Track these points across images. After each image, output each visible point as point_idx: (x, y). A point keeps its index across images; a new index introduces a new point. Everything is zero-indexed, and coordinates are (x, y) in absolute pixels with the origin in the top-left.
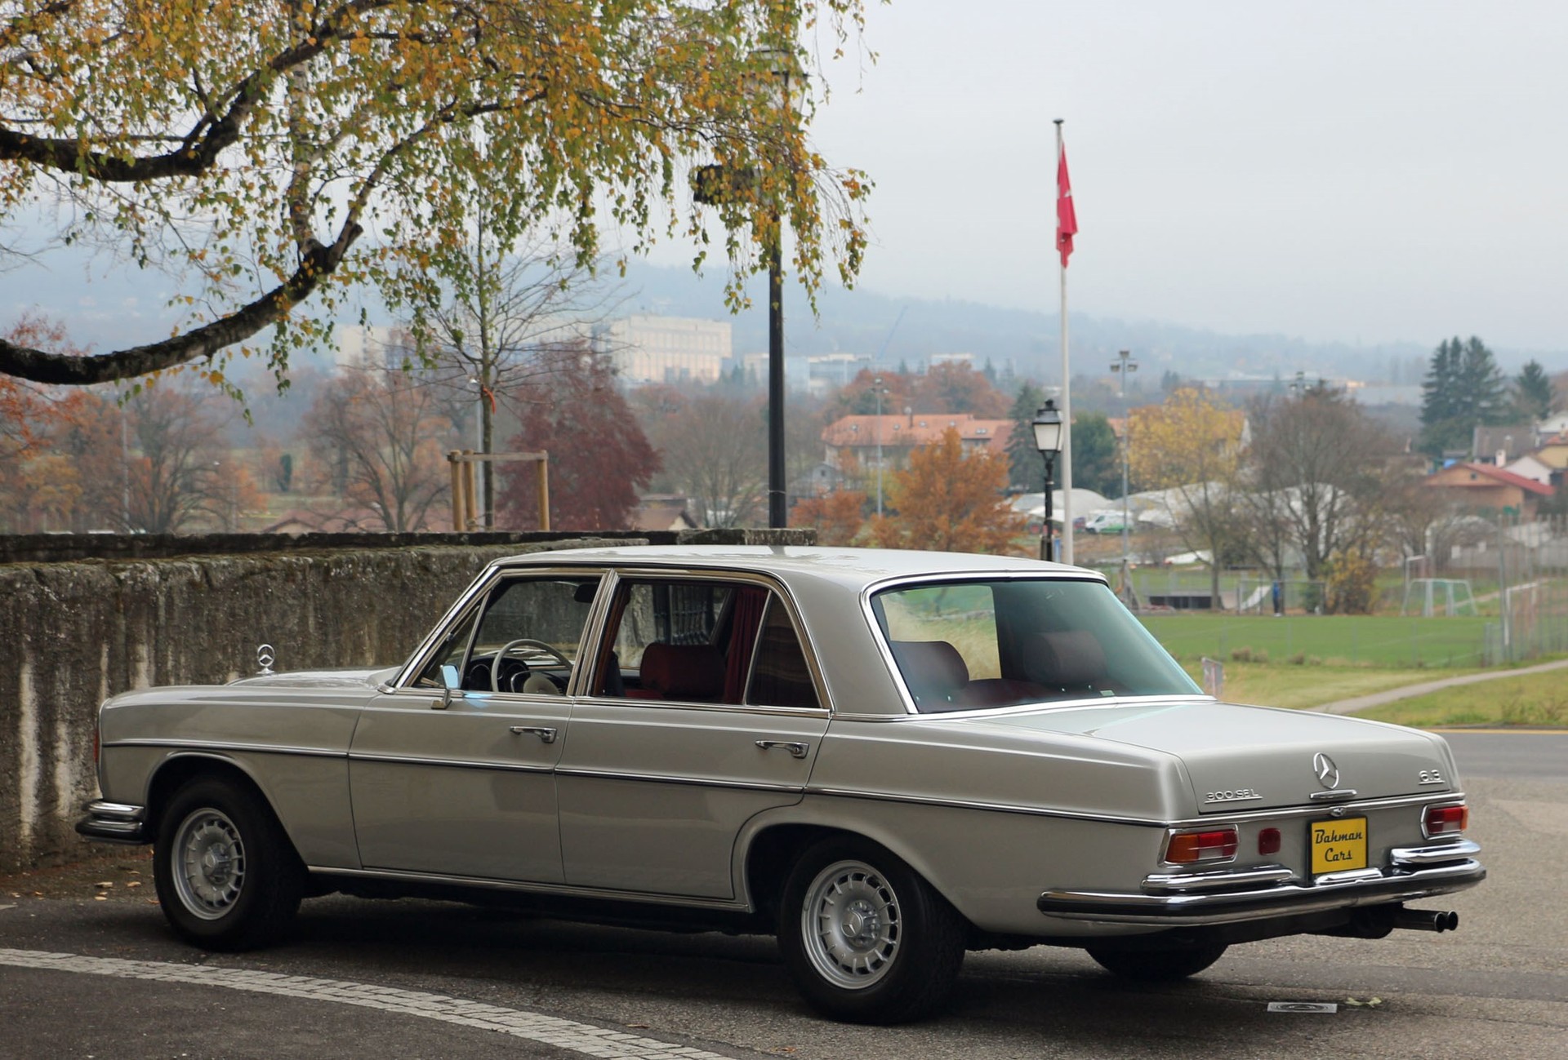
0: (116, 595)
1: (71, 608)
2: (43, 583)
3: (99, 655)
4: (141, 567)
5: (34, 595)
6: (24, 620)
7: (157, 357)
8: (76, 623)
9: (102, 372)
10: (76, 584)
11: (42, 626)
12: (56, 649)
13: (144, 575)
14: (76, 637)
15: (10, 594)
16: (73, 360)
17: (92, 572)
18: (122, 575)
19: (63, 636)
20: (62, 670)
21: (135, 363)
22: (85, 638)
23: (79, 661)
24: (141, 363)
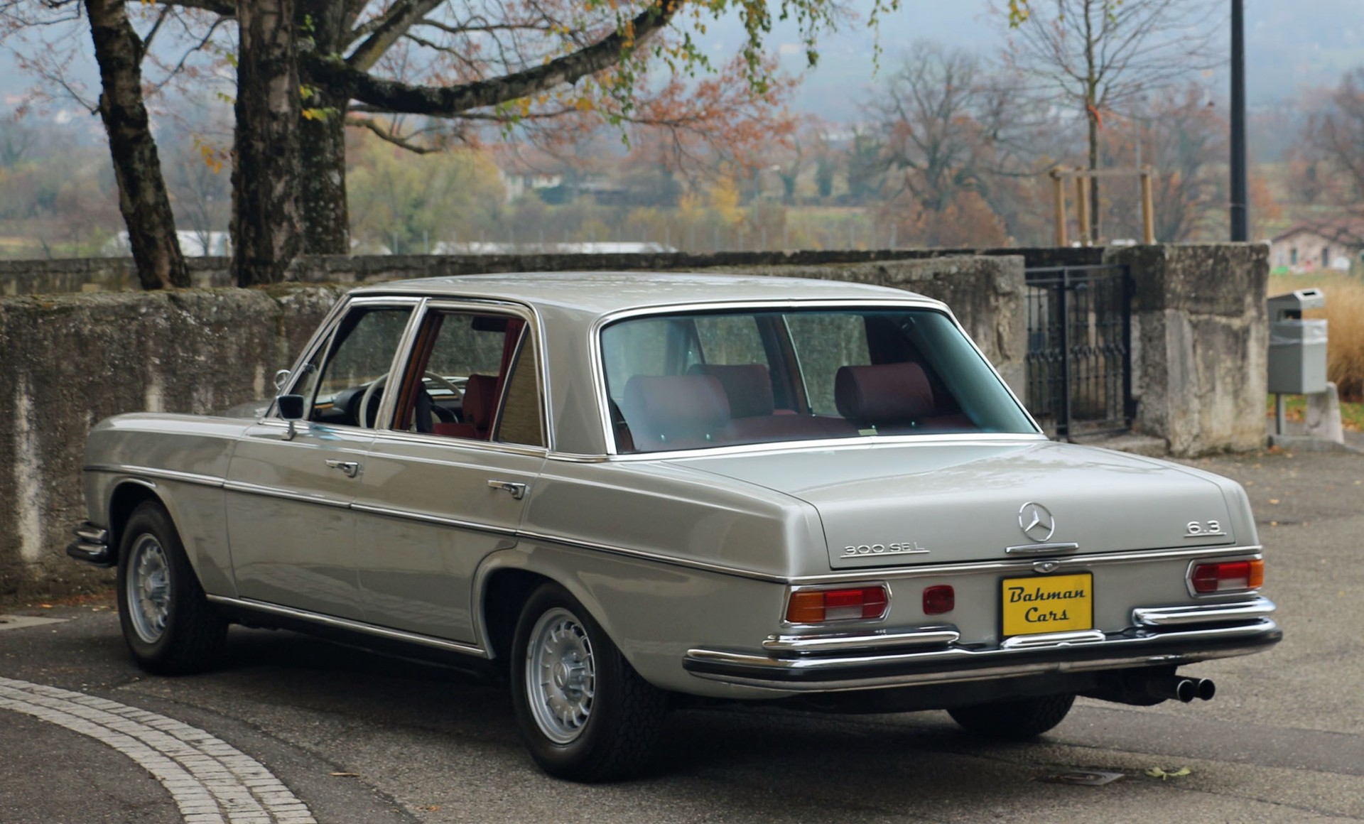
0: (277, 319)
1: (214, 331)
2: (182, 308)
3: (252, 377)
4: (310, 290)
5: (167, 319)
6: (151, 343)
7: (514, 86)
8: (219, 346)
9: (457, 101)
10: (221, 308)
11: (175, 350)
12: (194, 371)
13: (314, 299)
14: (221, 359)
15: (133, 319)
16: (430, 92)
17: (244, 297)
18: (284, 300)
19: (202, 358)
20: (202, 391)
21: (491, 92)
22: (232, 360)
23: (224, 383)
24: (497, 91)
